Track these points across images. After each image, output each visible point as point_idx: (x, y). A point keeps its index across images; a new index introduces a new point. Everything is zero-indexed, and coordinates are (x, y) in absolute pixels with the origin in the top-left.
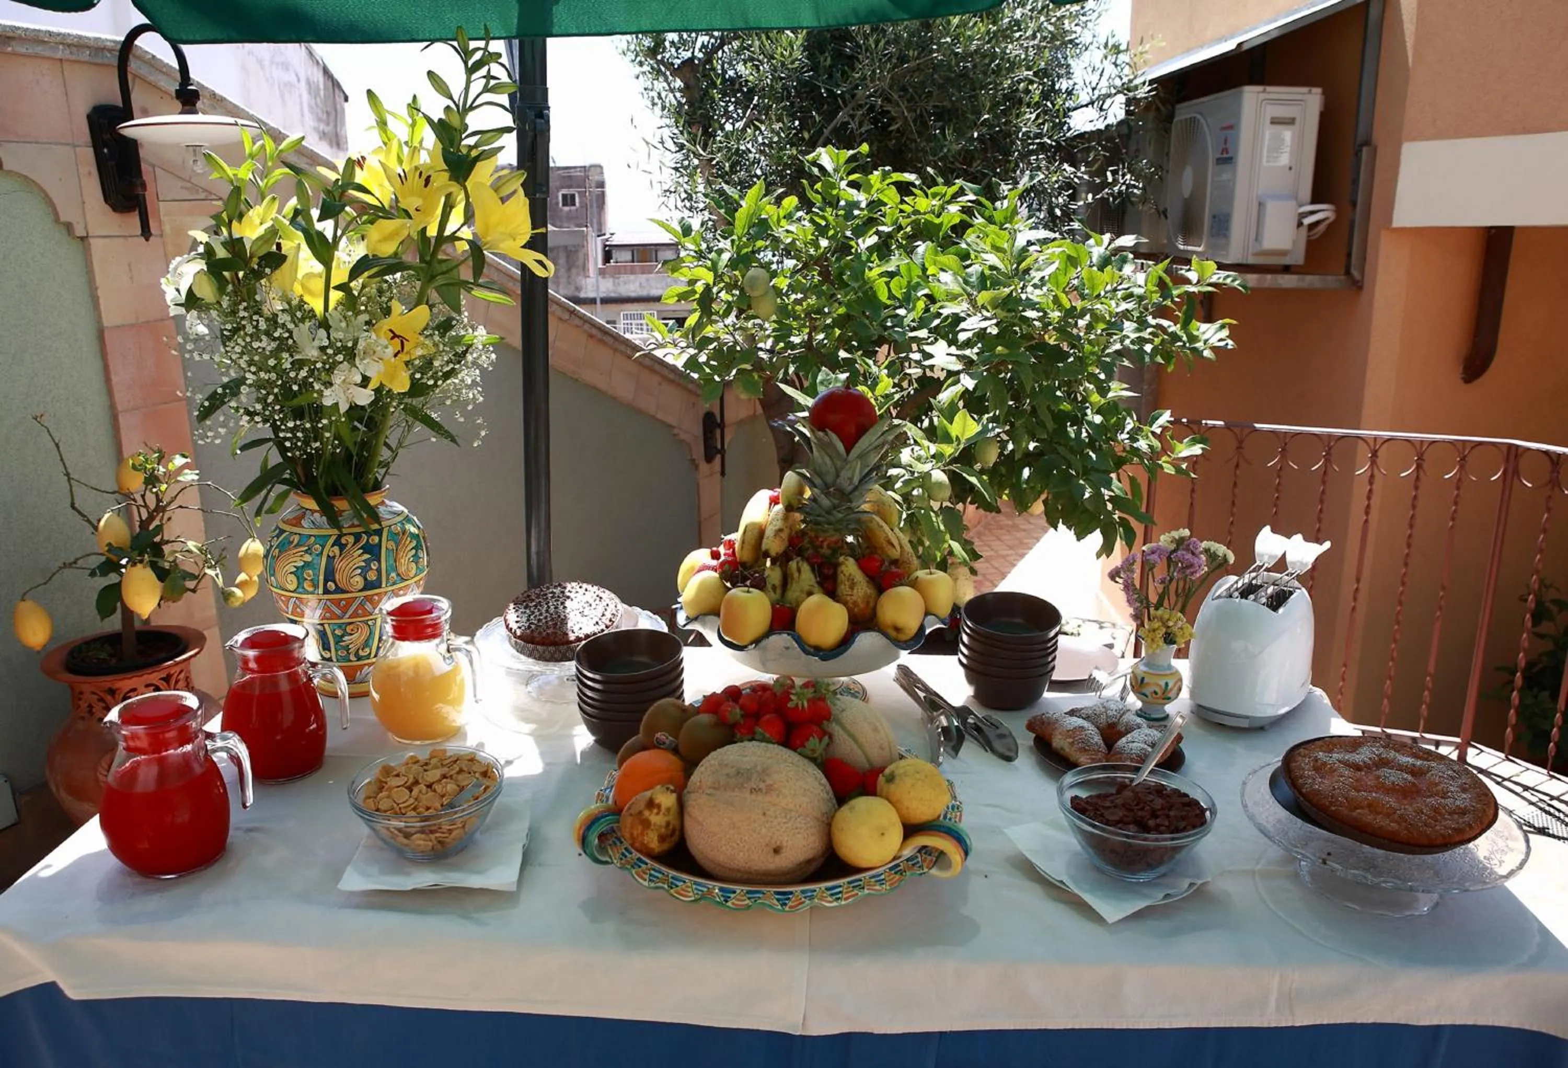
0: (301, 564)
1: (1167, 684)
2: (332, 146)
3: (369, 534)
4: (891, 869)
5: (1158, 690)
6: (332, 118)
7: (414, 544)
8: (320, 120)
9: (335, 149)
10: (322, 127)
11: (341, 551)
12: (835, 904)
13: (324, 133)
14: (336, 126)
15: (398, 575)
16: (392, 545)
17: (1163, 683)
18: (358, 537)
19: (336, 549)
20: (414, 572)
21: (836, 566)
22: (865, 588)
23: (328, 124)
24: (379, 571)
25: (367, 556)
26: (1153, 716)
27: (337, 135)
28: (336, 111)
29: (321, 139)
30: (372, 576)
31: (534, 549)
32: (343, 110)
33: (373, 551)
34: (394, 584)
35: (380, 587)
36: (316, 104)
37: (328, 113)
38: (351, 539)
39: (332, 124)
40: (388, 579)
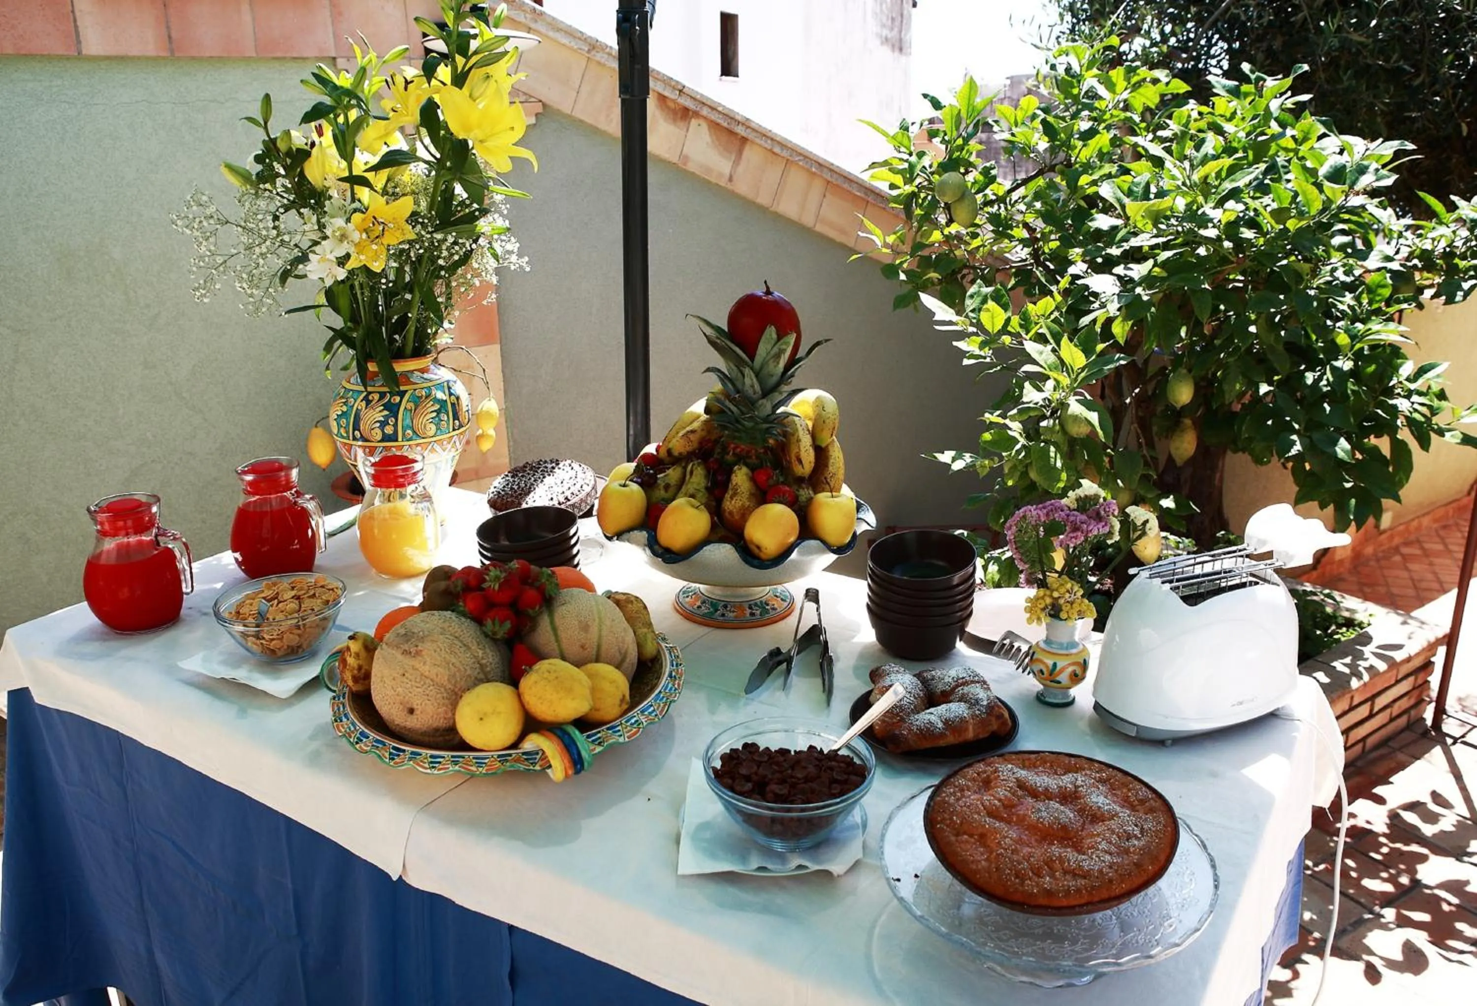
0: (339, 413)
1: (1055, 665)
2: (893, 51)
3: (392, 394)
4: (499, 756)
5: (1045, 670)
6: (897, 23)
7: (437, 407)
8: (883, 26)
9: (897, 53)
10: (885, 32)
11: (367, 405)
12: (429, 771)
13: (887, 39)
14: (900, 32)
15: (414, 432)
16: (411, 405)
17: (1050, 663)
18: (382, 395)
19: (364, 404)
20: (432, 433)
21: (729, 472)
22: (744, 500)
23: (892, 29)
24: (395, 425)
25: (386, 413)
26: (1048, 700)
27: (901, 40)
28: (902, 15)
29: (882, 43)
30: (389, 430)
31: (631, 432)
32: (910, 16)
33: (393, 410)
34: (410, 440)
35: (397, 440)
36: (881, 10)
37: (893, 19)
38: (377, 397)
39: (896, 29)
40: (404, 434)
